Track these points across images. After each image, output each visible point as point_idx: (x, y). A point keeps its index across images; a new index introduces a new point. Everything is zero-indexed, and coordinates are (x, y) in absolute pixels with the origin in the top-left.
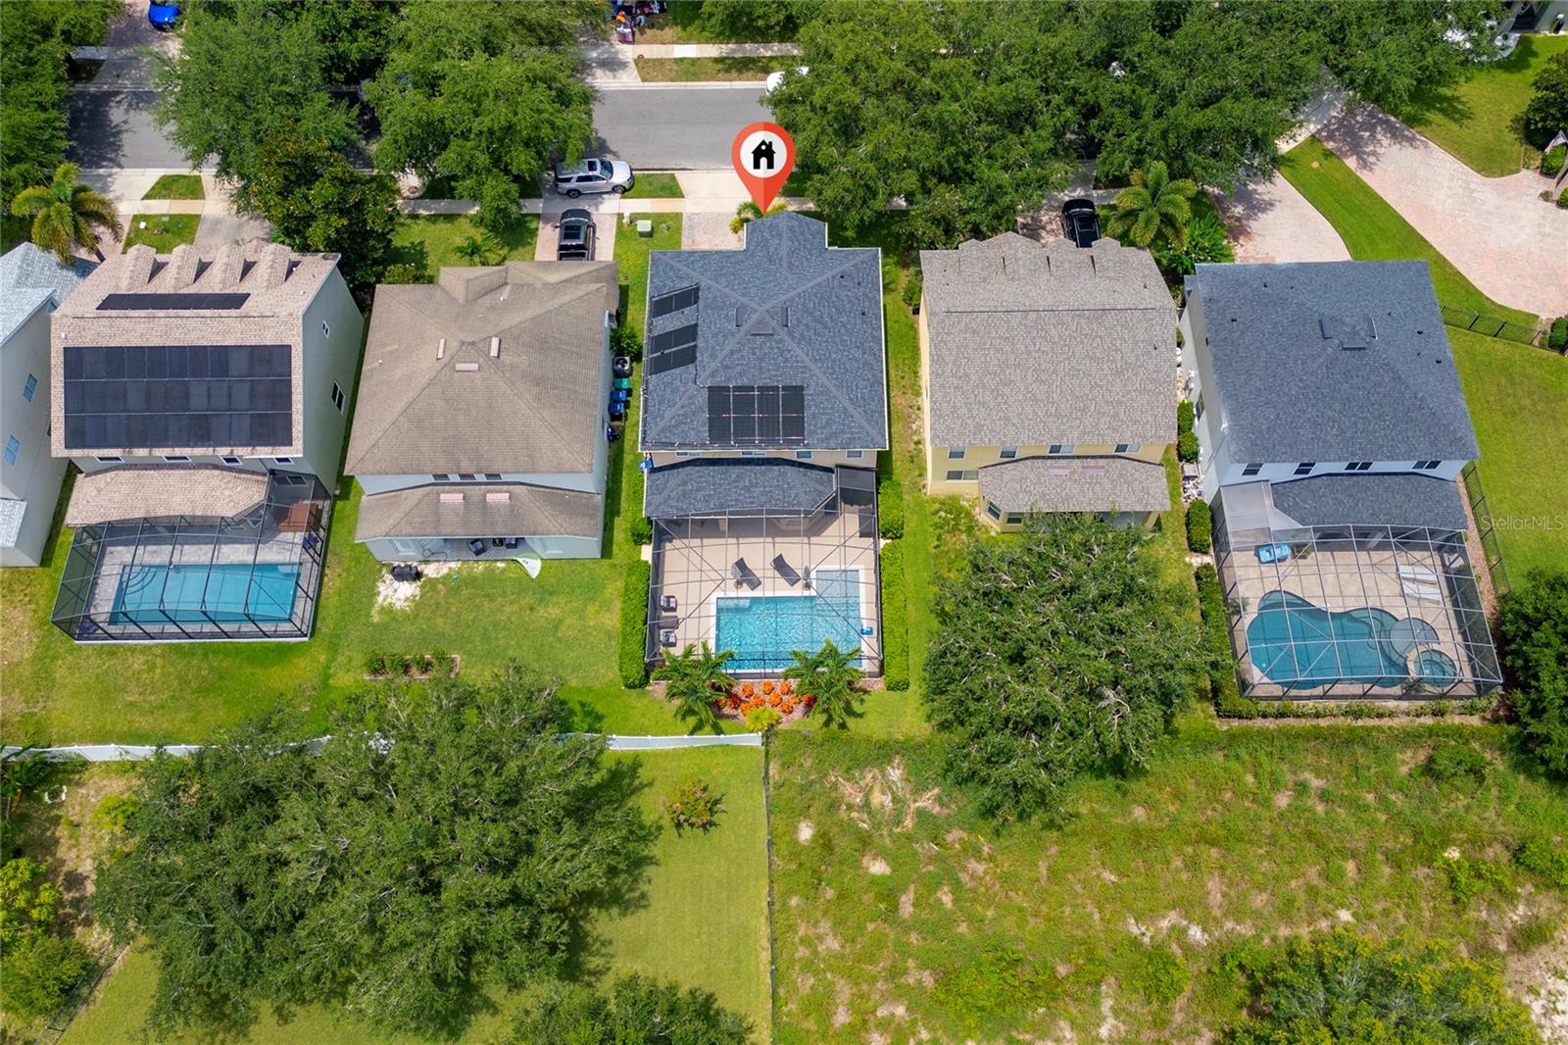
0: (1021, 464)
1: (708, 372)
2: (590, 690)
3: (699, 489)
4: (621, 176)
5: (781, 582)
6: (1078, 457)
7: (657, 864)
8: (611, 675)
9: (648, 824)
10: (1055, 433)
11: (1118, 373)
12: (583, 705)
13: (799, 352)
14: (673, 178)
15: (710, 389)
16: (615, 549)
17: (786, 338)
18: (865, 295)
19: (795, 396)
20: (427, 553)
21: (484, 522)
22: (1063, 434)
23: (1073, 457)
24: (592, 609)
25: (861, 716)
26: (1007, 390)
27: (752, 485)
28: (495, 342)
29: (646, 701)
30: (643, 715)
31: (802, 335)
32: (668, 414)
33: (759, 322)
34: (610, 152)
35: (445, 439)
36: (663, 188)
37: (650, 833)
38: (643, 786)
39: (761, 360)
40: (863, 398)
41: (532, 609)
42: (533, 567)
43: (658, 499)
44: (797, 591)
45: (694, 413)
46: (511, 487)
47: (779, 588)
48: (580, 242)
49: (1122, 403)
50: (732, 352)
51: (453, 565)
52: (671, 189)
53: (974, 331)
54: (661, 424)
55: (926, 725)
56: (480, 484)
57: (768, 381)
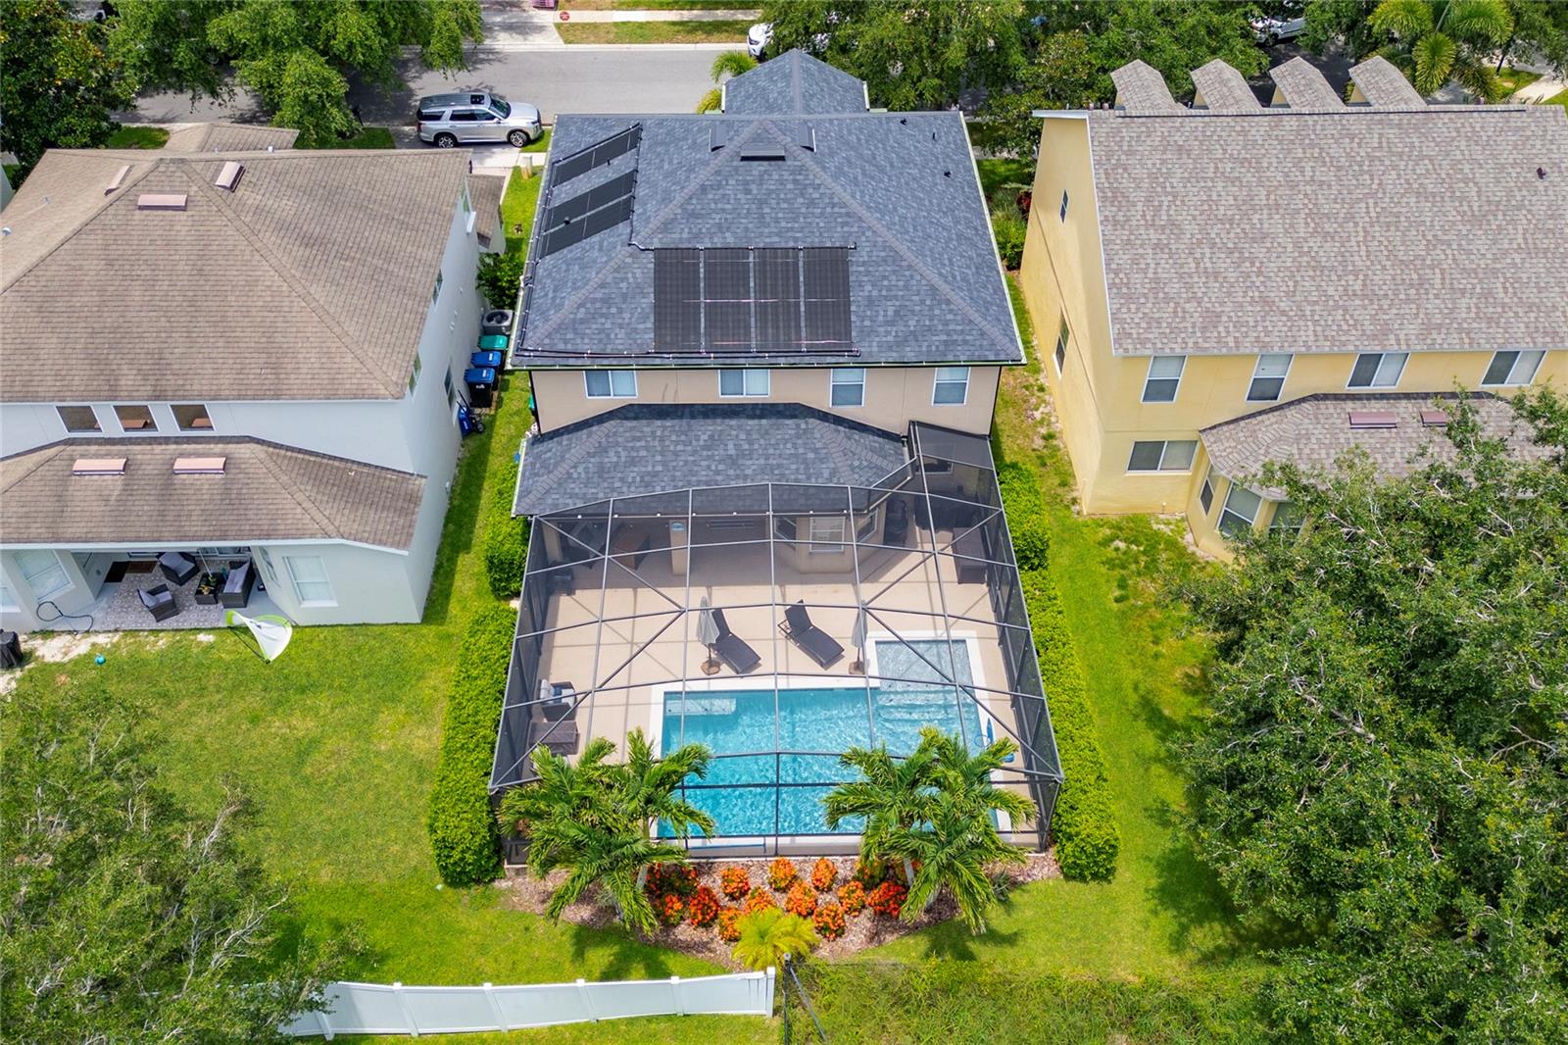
0: (1291, 412)
1: (654, 227)
2: (361, 893)
3: (632, 462)
5: (801, 660)
6: (1408, 396)
8: (413, 857)
10: (1369, 328)
11: (1478, 220)
13: (838, 189)
15: (658, 253)
16: (454, 608)
17: (810, 164)
18: (947, 155)
19: (831, 266)
20: (48, 612)
21: (162, 514)
22: (1385, 330)
23: (1398, 397)
24: (387, 718)
25: (1010, 940)
26: (1260, 252)
27: (742, 454)
29: (489, 916)
30: (483, 949)
33: (758, 138)
35: (93, 333)
39: (761, 203)
41: (254, 720)
42: (274, 639)
43: (545, 481)
44: (837, 678)
45: (625, 297)
46: (231, 447)
47: (797, 670)
49: (1495, 272)
50: (703, 189)
51: (102, 639)
53: (1180, 149)
54: (555, 318)
55: (1174, 960)
56: (167, 440)
57: (776, 239)
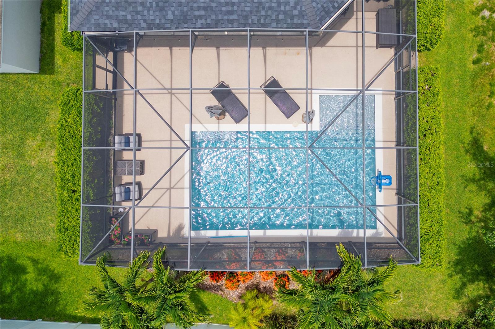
5: (274, 111)
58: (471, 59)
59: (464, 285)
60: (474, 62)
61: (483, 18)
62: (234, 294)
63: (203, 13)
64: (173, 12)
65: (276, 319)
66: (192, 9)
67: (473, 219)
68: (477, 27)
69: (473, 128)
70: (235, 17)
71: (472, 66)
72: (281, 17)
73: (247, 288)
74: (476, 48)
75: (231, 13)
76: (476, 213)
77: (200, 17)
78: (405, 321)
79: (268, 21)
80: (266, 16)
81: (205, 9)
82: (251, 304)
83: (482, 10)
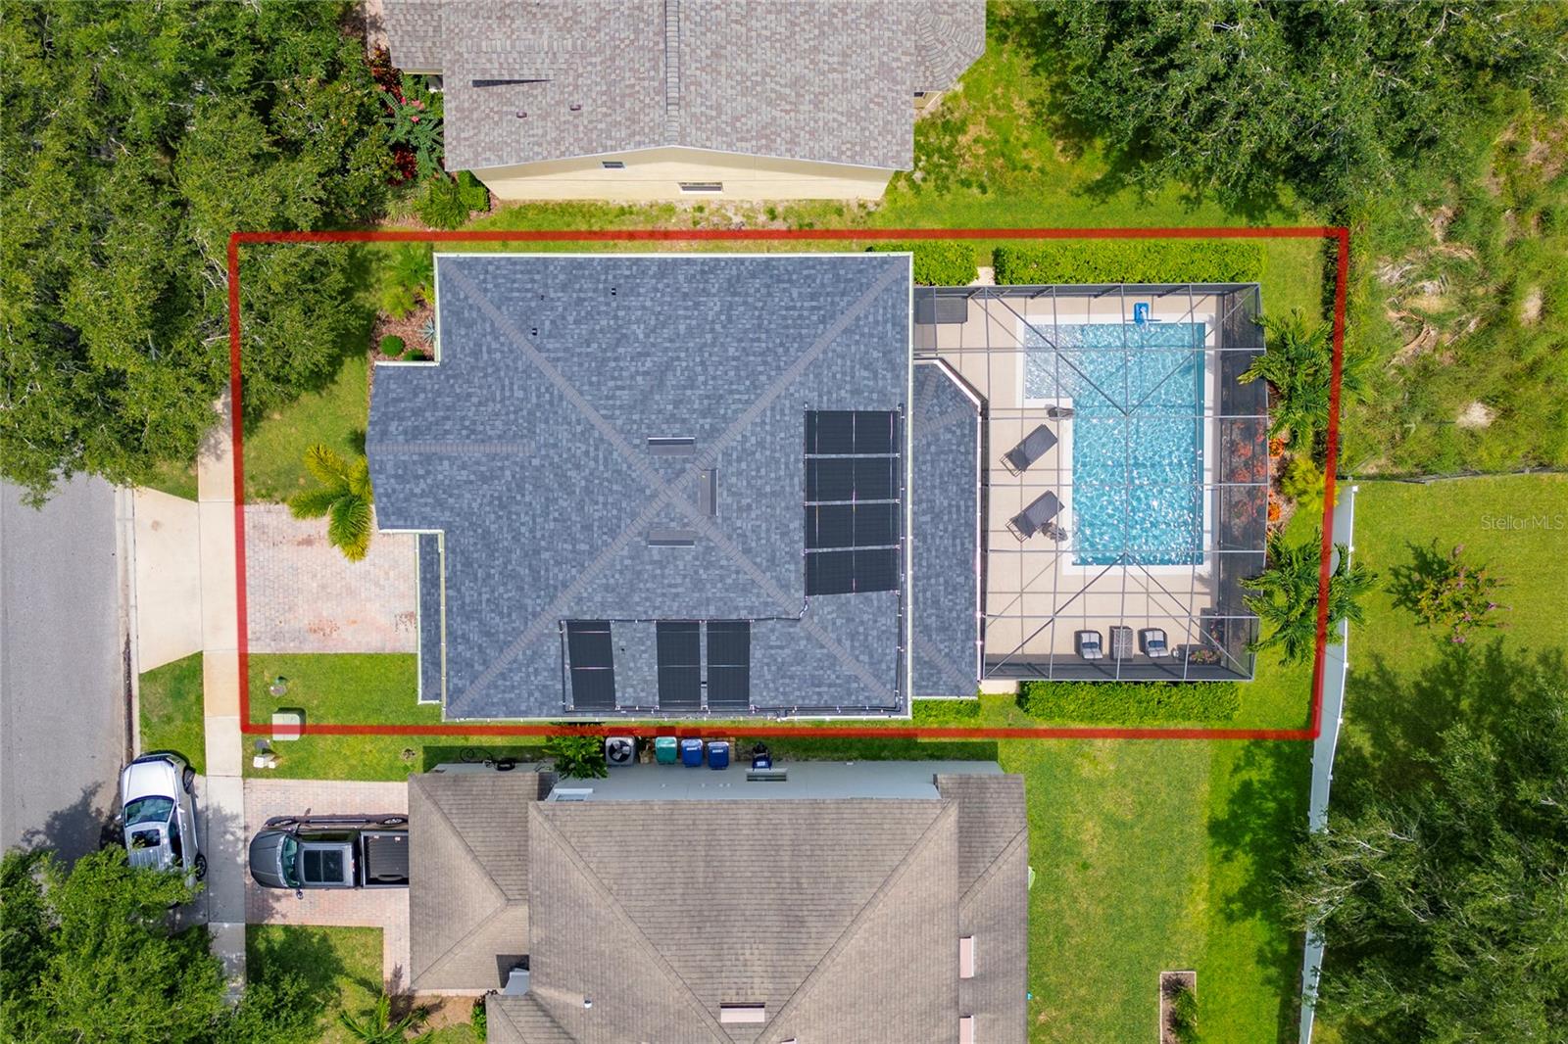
1: (779, 596)
4: (157, 780)
7: (1500, 641)
9: (1441, 657)
12: (1237, 769)
14: (149, 677)
15: (810, 592)
17: (719, 445)
18: (564, 287)
19: (824, 428)
24: (1086, 770)
28: (728, 1017)
31: (704, 414)
32: (848, 668)
33: (692, 498)
34: (86, 802)
36: (178, 694)
37: (1454, 654)
38: (1381, 670)
39: (760, 494)
40: (813, 297)
41: (1085, 866)
45: (850, 620)
48: (347, 850)
50: (747, 551)
52: (179, 679)
57: (796, 480)
58: (980, 196)
59: (1280, 207)
60: (984, 191)
61: (924, 180)
62: (1286, 510)
63: (958, 541)
64: (958, 576)
65: (1319, 454)
66: (954, 554)
67: (1194, 194)
68: (936, 186)
69: (1072, 193)
70: (962, 503)
71: (990, 195)
72: (962, 449)
73: (1278, 493)
74: (965, 190)
75: (958, 507)
76: (1185, 191)
77: (963, 544)
78: (1324, 286)
79: (967, 465)
80: (962, 467)
81: (954, 538)
82: (1300, 485)
83: (914, 182)
